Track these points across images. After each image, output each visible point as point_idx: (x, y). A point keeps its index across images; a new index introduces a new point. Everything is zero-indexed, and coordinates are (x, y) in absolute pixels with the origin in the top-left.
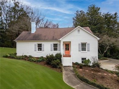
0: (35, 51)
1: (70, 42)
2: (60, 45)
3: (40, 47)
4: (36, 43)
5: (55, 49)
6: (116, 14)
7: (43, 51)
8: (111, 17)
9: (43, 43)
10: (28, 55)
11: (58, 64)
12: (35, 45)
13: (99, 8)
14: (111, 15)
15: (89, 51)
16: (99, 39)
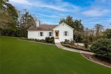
0: (39, 36)
1: (59, 31)
2: (53, 33)
3: (41, 34)
4: (39, 32)
5: (50, 35)
6: (80, 20)
7: (43, 36)
8: (78, 22)
9: (43, 32)
10: (34, 38)
11: (52, 41)
12: (39, 33)
13: (72, 17)
14: (78, 21)
15: (68, 35)
16: (73, 29)
